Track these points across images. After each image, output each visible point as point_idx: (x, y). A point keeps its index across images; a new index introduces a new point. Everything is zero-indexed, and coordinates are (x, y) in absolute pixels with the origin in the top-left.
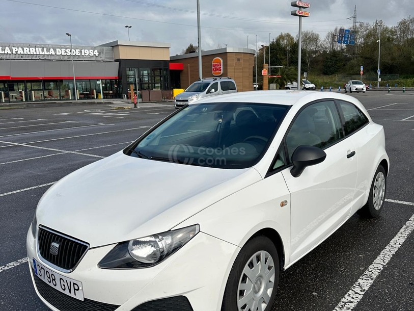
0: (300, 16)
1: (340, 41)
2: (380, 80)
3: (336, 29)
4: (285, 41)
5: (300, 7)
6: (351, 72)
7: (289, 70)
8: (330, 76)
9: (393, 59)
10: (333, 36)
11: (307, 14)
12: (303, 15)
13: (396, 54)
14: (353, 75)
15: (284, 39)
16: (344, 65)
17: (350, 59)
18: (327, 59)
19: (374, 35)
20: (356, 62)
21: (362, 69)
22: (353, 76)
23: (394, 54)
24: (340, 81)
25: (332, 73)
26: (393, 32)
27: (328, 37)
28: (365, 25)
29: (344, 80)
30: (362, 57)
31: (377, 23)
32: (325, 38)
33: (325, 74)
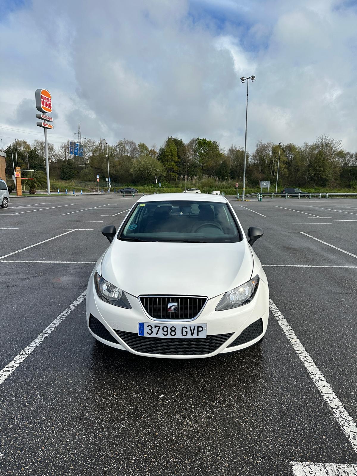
0: (45, 128)
1: (71, 153)
2: (110, 186)
3: (68, 142)
4: (22, 148)
5: (44, 120)
6: (85, 179)
7: (38, 173)
8: (67, 181)
9: (116, 171)
10: (66, 147)
11: (51, 127)
12: (48, 127)
13: (118, 167)
14: (87, 181)
15: (20, 146)
16: (78, 173)
17: (82, 168)
18: (63, 166)
19: (100, 150)
20: (88, 171)
21: (98, 177)
22: (87, 183)
23: (117, 167)
24: (77, 186)
25: (69, 179)
26: (114, 150)
27: (62, 148)
28: (92, 141)
29: (79, 185)
30: (92, 167)
31: (101, 141)
32: (60, 148)
33: (63, 179)
